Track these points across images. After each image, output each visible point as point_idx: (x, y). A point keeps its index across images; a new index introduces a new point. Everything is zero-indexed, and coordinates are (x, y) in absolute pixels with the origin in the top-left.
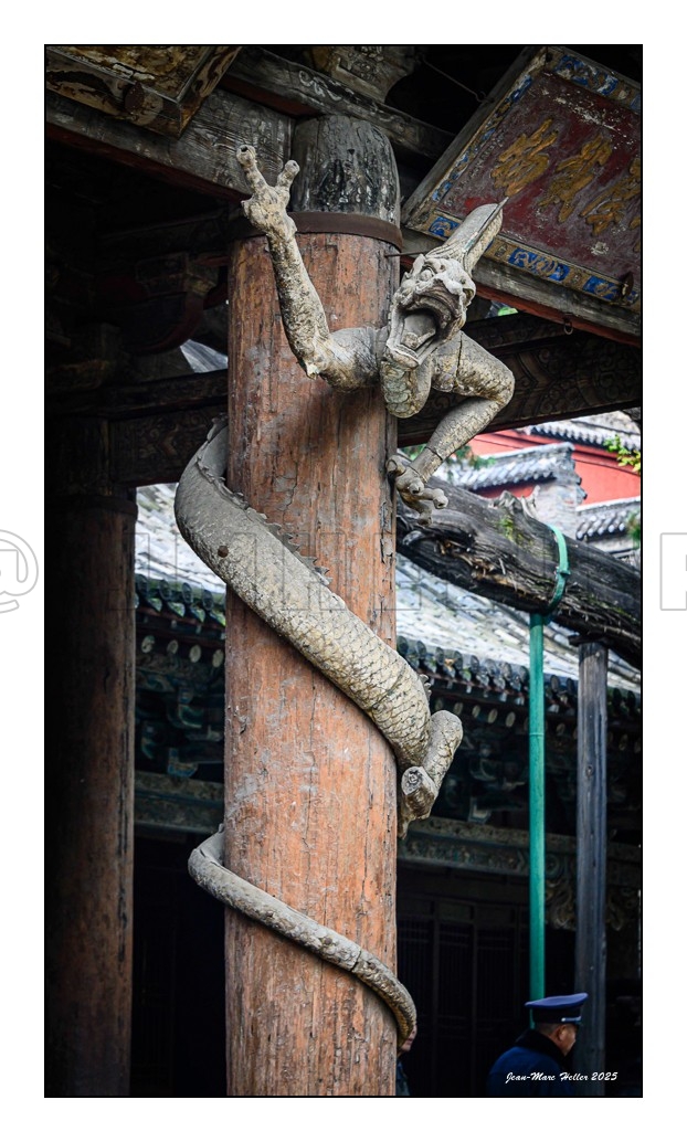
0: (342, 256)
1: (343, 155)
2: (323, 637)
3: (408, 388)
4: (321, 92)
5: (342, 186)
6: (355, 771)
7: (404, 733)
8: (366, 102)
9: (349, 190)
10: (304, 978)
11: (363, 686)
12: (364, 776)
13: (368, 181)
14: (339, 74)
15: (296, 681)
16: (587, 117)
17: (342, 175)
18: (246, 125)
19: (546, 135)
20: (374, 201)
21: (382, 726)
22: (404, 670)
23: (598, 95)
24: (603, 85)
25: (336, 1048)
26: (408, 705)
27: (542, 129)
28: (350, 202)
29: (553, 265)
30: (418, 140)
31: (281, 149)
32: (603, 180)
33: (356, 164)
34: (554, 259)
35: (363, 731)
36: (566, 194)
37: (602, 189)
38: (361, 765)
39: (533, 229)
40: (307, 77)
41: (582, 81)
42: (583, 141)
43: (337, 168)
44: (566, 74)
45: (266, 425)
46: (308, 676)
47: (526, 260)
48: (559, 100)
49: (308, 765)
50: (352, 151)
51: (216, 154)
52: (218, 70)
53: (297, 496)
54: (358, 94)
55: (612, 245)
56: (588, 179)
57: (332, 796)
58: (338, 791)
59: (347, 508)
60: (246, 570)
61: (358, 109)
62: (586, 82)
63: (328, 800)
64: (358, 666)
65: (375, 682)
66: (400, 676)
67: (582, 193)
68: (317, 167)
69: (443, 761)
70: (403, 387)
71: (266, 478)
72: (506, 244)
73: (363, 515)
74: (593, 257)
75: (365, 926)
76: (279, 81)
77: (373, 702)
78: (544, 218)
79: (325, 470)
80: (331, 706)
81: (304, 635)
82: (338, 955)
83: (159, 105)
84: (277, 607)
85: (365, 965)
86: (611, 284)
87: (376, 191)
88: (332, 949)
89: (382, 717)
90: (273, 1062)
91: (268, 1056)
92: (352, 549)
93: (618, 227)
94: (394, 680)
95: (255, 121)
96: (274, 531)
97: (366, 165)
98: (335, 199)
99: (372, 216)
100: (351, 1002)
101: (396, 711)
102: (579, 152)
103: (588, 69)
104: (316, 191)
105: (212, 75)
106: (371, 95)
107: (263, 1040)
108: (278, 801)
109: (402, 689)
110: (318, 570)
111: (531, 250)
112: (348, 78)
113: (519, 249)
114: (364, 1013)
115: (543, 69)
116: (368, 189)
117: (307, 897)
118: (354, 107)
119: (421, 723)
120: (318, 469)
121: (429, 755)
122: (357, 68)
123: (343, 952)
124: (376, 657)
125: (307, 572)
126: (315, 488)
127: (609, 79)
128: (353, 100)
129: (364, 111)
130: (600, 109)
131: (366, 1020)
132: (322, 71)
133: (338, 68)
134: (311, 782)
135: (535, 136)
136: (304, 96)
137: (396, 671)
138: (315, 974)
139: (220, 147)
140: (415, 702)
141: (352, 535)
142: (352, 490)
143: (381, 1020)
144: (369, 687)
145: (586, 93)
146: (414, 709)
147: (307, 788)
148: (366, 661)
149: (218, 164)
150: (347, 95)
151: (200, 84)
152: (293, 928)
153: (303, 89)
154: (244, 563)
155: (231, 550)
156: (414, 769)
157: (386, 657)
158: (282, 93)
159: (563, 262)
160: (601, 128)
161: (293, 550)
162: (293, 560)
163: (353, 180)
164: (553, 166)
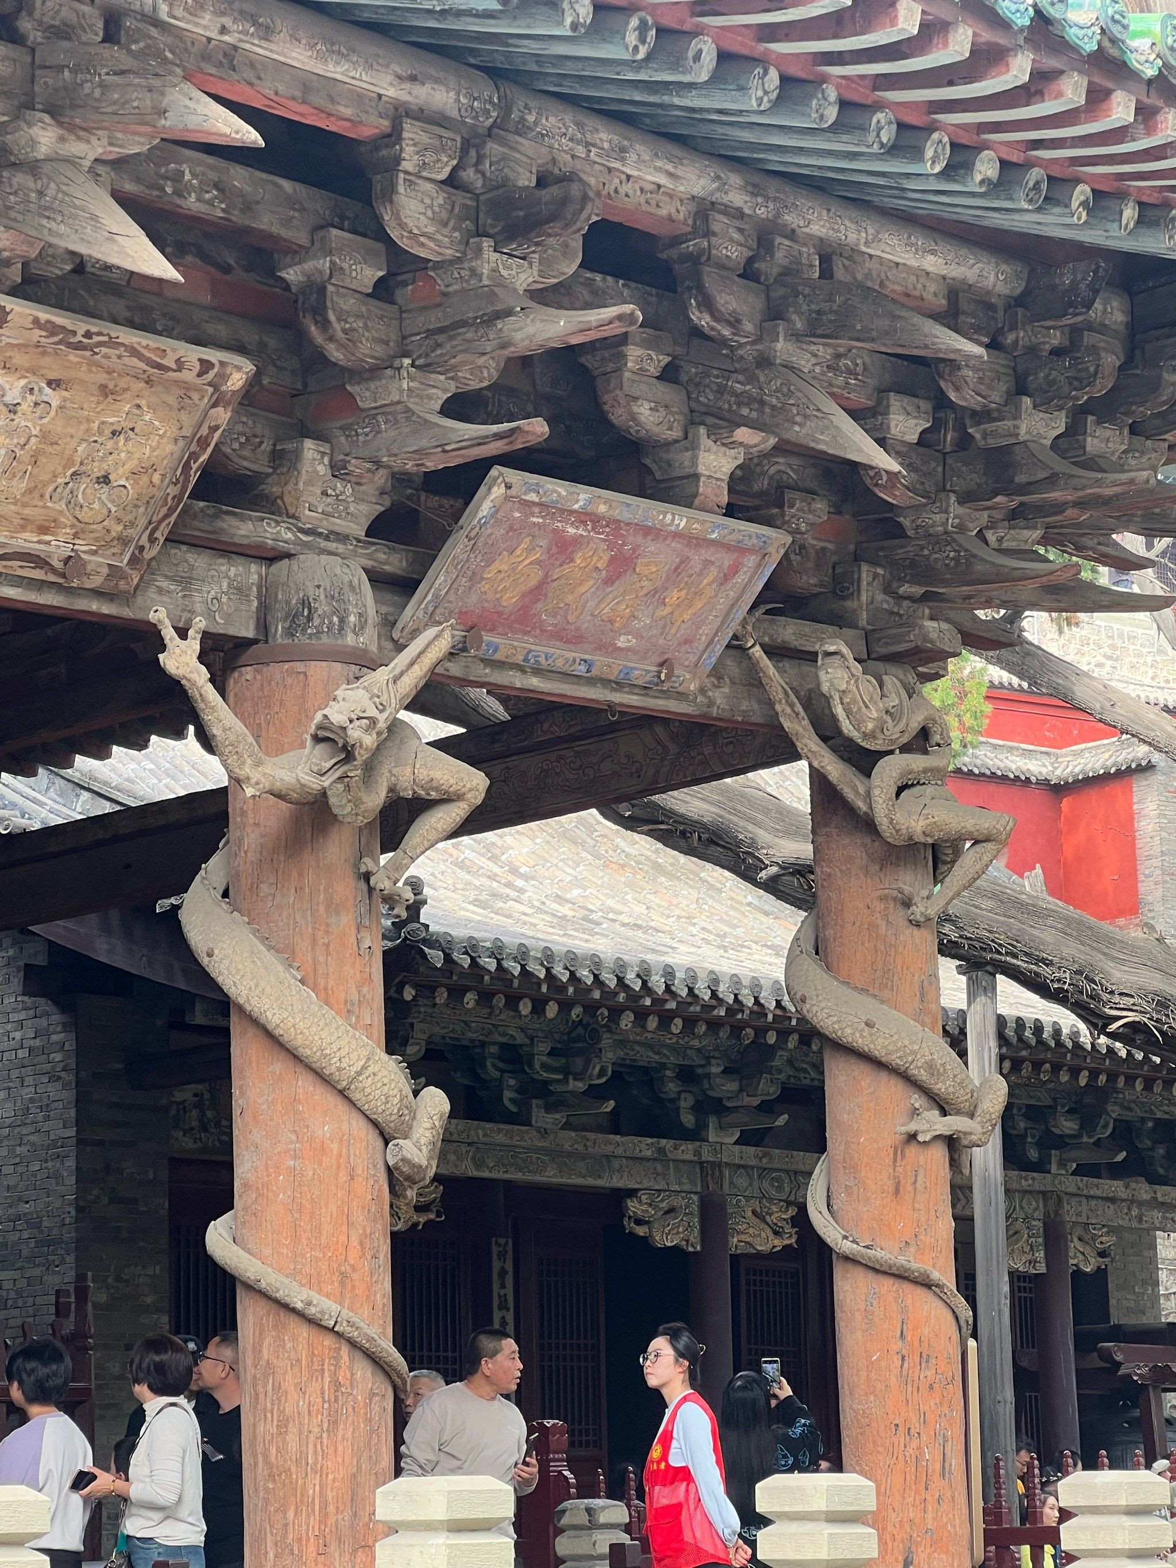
0: (311, 680)
1: (311, 592)
2: (294, 1026)
3: (349, 801)
4: (290, 535)
5: (309, 618)
6: (335, 1147)
7: (380, 1110)
8: (342, 538)
9: (316, 621)
10: (294, 1338)
11: (333, 1069)
12: (344, 1151)
13: (336, 612)
14: (309, 517)
15: (279, 1066)
16: (572, 531)
17: (310, 609)
18: (213, 573)
19: (530, 550)
20: (341, 629)
21: (359, 1104)
22: (373, 1053)
23: (575, 511)
24: (577, 501)
25: (324, 1401)
26: (379, 1085)
27: (523, 546)
28: (318, 632)
29: (574, 660)
30: (404, 563)
31: (255, 589)
32: (609, 581)
33: (322, 597)
34: (574, 654)
35: (341, 1108)
36: (570, 598)
37: (610, 589)
38: (341, 1140)
39: (543, 631)
40: (273, 524)
41: (553, 502)
42: (572, 552)
43: (305, 602)
44: (532, 497)
45: (252, 836)
46: (290, 1062)
47: (542, 660)
48: (535, 520)
49: (292, 1142)
50: (319, 587)
51: (180, 601)
52: (158, 534)
53: (277, 900)
54: (332, 532)
55: (638, 636)
56: (591, 583)
57: (314, 1170)
58: (320, 1164)
59: (322, 908)
60: (228, 969)
61: (332, 546)
62: (557, 502)
63: (311, 1173)
64: (328, 1052)
65: (344, 1065)
66: (369, 1059)
67: (588, 594)
68: (288, 602)
69: (428, 1134)
70: (344, 801)
71: (252, 884)
72: (515, 648)
73: (337, 913)
74: (619, 648)
75: (349, 1287)
76: (242, 532)
77: (345, 1083)
78: (551, 621)
79: (301, 874)
80: (311, 1088)
81: (278, 1025)
82: (319, 1315)
83: (105, 571)
84: (253, 1002)
85: (345, 1324)
86: (649, 671)
87: (342, 620)
88: (313, 1310)
89: (356, 1096)
90: (269, 1415)
91: (265, 1410)
92: (328, 945)
93: (640, 620)
94: (362, 1063)
95: (224, 568)
96: (256, 932)
97: (333, 597)
98: (304, 630)
99: (340, 642)
100: (337, 1359)
101: (368, 1090)
102: (572, 560)
103: (556, 491)
104: (287, 625)
105: (152, 540)
106: (348, 531)
107: (262, 1396)
108: (268, 1175)
109: (370, 1070)
110: (291, 966)
111: (545, 649)
112: (321, 520)
113: (530, 651)
114: (351, 1368)
115: (507, 498)
116: (335, 619)
117: (295, 1262)
118: (329, 544)
119: (396, 1100)
120: (294, 873)
121: (414, 1129)
122: (329, 509)
123: (322, 1312)
124: (342, 1043)
125: (280, 968)
126: (293, 891)
127: (582, 496)
128: (327, 538)
129: (340, 546)
130: (584, 523)
131: (352, 1375)
132: (293, 517)
133: (307, 512)
134: (295, 1158)
135: (518, 552)
136: (270, 542)
137: (365, 1053)
138: (304, 1331)
139: (185, 596)
140: (386, 1081)
141: (327, 932)
142: (326, 890)
143: (369, 1374)
144: (339, 1069)
145: (562, 511)
146: (386, 1088)
147: (292, 1163)
148: (335, 1047)
149: (183, 610)
150: (320, 534)
151: (142, 548)
152: (278, 1290)
153: (268, 535)
154: (226, 962)
155: (216, 952)
156: (395, 1142)
157: (354, 1042)
158: (246, 542)
159: (586, 657)
160: (590, 539)
161: (270, 948)
162: (269, 957)
163: (320, 612)
164: (546, 576)
